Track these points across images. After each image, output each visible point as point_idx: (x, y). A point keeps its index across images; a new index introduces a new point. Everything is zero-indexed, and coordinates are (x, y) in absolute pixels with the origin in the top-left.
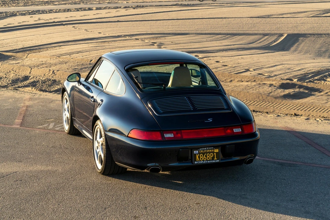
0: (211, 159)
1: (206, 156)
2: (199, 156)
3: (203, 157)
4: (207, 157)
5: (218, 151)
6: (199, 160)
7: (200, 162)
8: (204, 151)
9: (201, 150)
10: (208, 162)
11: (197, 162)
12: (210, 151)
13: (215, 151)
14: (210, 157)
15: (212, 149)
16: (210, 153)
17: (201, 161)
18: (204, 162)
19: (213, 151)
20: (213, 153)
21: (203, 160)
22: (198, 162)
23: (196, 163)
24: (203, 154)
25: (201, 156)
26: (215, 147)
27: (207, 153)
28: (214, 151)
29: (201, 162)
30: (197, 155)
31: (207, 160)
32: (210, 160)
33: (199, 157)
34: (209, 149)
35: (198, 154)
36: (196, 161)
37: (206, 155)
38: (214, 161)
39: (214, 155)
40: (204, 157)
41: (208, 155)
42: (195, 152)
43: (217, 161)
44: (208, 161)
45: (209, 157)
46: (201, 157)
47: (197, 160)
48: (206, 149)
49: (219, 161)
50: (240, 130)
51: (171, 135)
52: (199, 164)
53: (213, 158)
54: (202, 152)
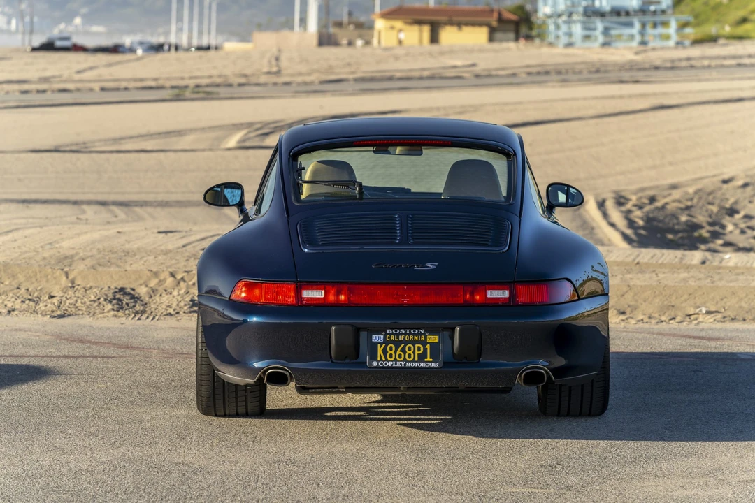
0: (416, 359)
1: (403, 350)
2: (385, 348)
3: (395, 352)
4: (405, 353)
5: (436, 341)
6: (384, 359)
7: (386, 364)
8: (398, 338)
9: (390, 334)
10: (409, 365)
11: (378, 362)
12: (416, 338)
13: (429, 340)
14: (414, 352)
15: (421, 334)
16: (414, 343)
17: (388, 361)
18: (396, 363)
19: (423, 338)
20: (424, 346)
21: (395, 360)
22: (381, 364)
23: (375, 364)
24: (397, 344)
25: (391, 349)
26: (431, 330)
27: (406, 343)
28: (426, 338)
29: (389, 364)
30: (379, 345)
31: (405, 360)
32: (414, 361)
33: (385, 351)
34: (414, 335)
35: (381, 344)
36: (376, 360)
37: (404, 348)
38: (423, 365)
39: (425, 350)
40: (398, 352)
41: (410, 349)
42: (374, 337)
43: (433, 365)
44: (409, 362)
45: (411, 352)
46: (389, 352)
47: (379, 359)
48: (405, 334)
49: (437, 365)
50: (506, 294)
51: (320, 294)
52: (383, 367)
53: (422, 357)
54: (392, 338)
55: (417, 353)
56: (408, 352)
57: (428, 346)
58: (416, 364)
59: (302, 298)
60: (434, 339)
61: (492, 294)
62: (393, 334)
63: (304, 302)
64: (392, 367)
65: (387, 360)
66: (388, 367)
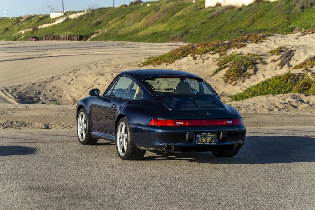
1: (206, 139)
2: (201, 138)
4: (207, 140)
5: (215, 136)
8: (205, 136)
10: (208, 143)
12: (209, 135)
13: (213, 136)
14: (209, 140)
15: (211, 134)
16: (209, 137)
21: (204, 142)
23: (199, 143)
26: (213, 133)
28: (212, 136)
29: (203, 143)
31: (207, 142)
32: (209, 142)
33: (201, 140)
34: (209, 134)
35: (200, 137)
37: (206, 138)
38: (212, 143)
39: (212, 139)
40: (205, 140)
42: (198, 135)
43: (214, 143)
46: (203, 140)
48: (207, 134)
49: (215, 143)
50: (231, 122)
51: (181, 123)
52: (201, 144)
53: (211, 141)
54: (203, 136)
55: (210, 140)
56: (208, 140)
57: (213, 138)
58: (210, 143)
59: (176, 124)
60: (214, 136)
61: (228, 122)
62: (203, 134)
63: (177, 126)
64: (204, 144)
65: (202, 142)
66: (202, 144)
